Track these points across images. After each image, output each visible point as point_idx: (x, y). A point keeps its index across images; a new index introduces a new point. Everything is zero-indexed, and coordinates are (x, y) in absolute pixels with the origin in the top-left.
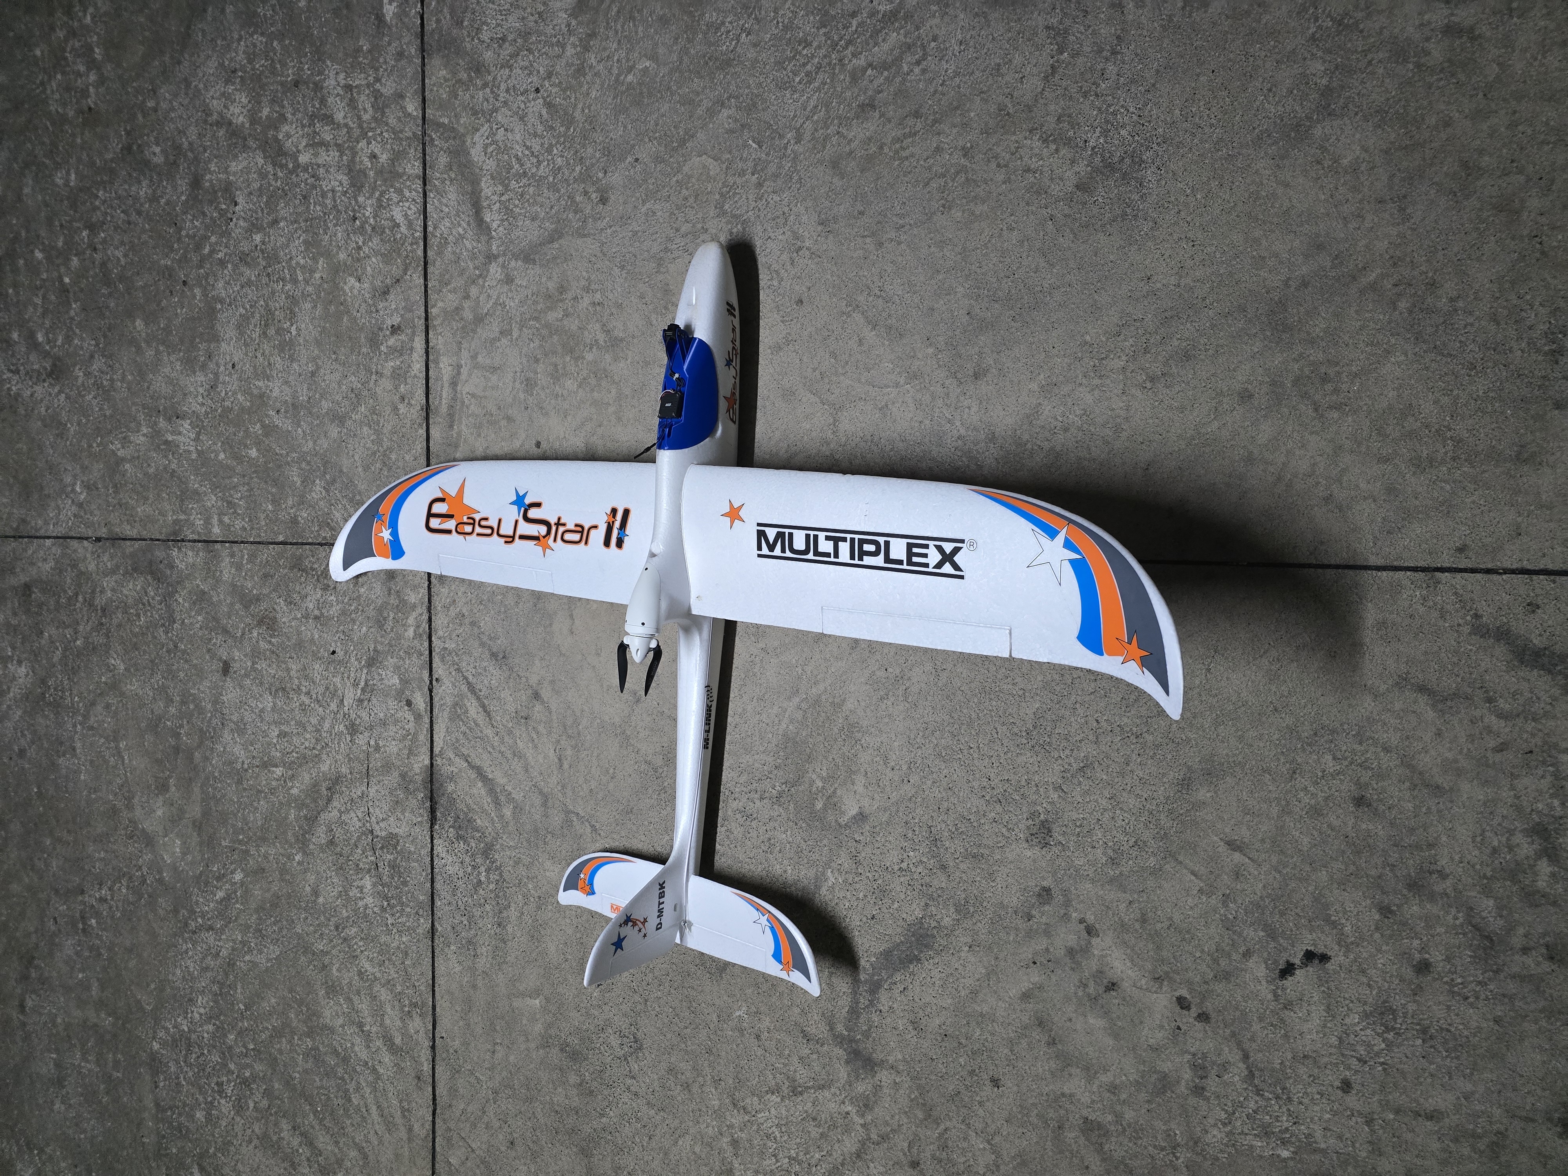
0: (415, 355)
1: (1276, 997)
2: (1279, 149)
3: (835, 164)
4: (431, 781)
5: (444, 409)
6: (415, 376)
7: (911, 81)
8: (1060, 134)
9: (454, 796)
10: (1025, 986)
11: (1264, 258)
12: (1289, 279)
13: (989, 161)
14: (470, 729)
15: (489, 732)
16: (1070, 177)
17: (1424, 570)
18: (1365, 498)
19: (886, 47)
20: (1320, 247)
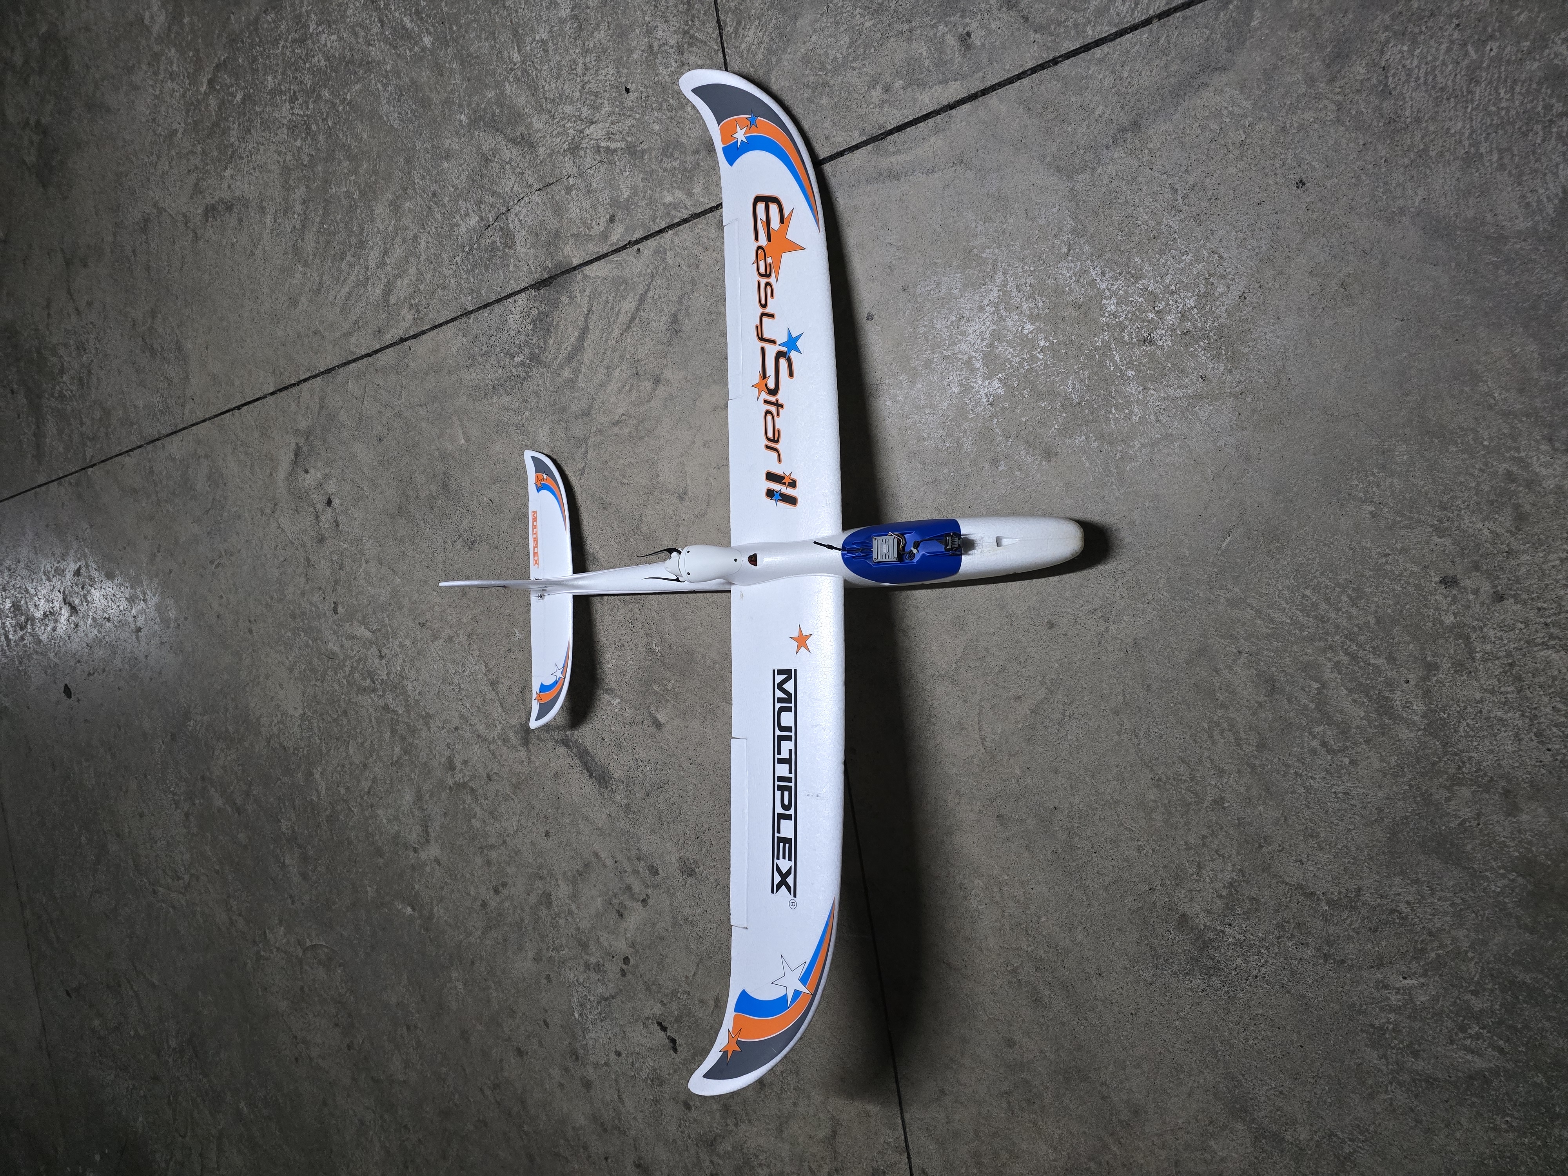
0: (939, 89)
1: (648, 1018)
2: (1224, 1093)
3: (1202, 652)
4: (563, 273)
5: (885, 163)
6: (915, 100)
7: (1301, 737)
8: (1238, 900)
9: (560, 306)
10: (603, 855)
11: (1124, 1069)
12: (1108, 1087)
13: (1209, 827)
14: (612, 308)
15: (616, 333)
16: (1194, 909)
17: (907, 1146)
18: (948, 1117)
19: (1346, 704)
20: (1136, 1113)
